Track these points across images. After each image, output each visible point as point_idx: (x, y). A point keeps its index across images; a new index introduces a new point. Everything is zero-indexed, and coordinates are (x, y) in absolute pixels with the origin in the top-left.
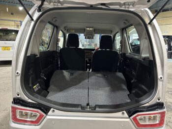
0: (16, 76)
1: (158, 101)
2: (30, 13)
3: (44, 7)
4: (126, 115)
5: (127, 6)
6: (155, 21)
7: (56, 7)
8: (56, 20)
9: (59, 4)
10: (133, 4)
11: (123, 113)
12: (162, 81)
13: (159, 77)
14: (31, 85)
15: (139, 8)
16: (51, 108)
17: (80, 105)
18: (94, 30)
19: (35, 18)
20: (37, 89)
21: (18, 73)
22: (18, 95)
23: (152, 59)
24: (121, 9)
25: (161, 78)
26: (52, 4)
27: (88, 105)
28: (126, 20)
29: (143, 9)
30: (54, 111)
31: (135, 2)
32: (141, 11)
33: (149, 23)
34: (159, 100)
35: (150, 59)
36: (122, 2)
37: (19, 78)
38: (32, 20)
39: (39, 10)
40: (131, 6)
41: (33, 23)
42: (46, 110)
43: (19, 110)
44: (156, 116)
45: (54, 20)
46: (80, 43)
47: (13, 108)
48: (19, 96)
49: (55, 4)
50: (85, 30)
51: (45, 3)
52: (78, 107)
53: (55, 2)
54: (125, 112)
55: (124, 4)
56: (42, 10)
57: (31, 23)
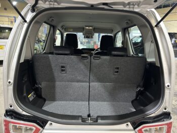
0: (8, 86)
1: (164, 111)
2: (23, 13)
3: (38, 7)
4: (131, 127)
5: (132, 6)
6: (162, 24)
7: (52, 6)
8: (53, 20)
9: (56, 3)
10: (139, 4)
11: (127, 125)
12: (170, 89)
13: (166, 85)
14: (25, 94)
15: (145, 8)
16: (48, 121)
17: (81, 116)
18: (94, 29)
19: (28, 19)
20: (33, 98)
21: (10, 82)
22: (11, 106)
23: (159, 66)
24: (125, 9)
25: (168, 86)
26: (47, 3)
27: (89, 116)
28: (129, 20)
29: (148, 10)
30: (51, 124)
31: (140, 2)
32: (147, 11)
33: (156, 26)
34: (165, 109)
35: (157, 65)
36: (127, 2)
37: (11, 87)
38: (25, 21)
39: (33, 10)
40: (136, 6)
41: (26, 25)
42: (43, 123)
43: (12, 124)
44: (163, 127)
45: (51, 19)
46: (78, 41)
47: (5, 121)
48: (12, 108)
49: (51, 3)
50: (83, 28)
51: (40, 2)
52: (78, 119)
53: (51, 1)
54: (129, 123)
55: (129, 4)
56: (36, 10)
57: (23, 25)
